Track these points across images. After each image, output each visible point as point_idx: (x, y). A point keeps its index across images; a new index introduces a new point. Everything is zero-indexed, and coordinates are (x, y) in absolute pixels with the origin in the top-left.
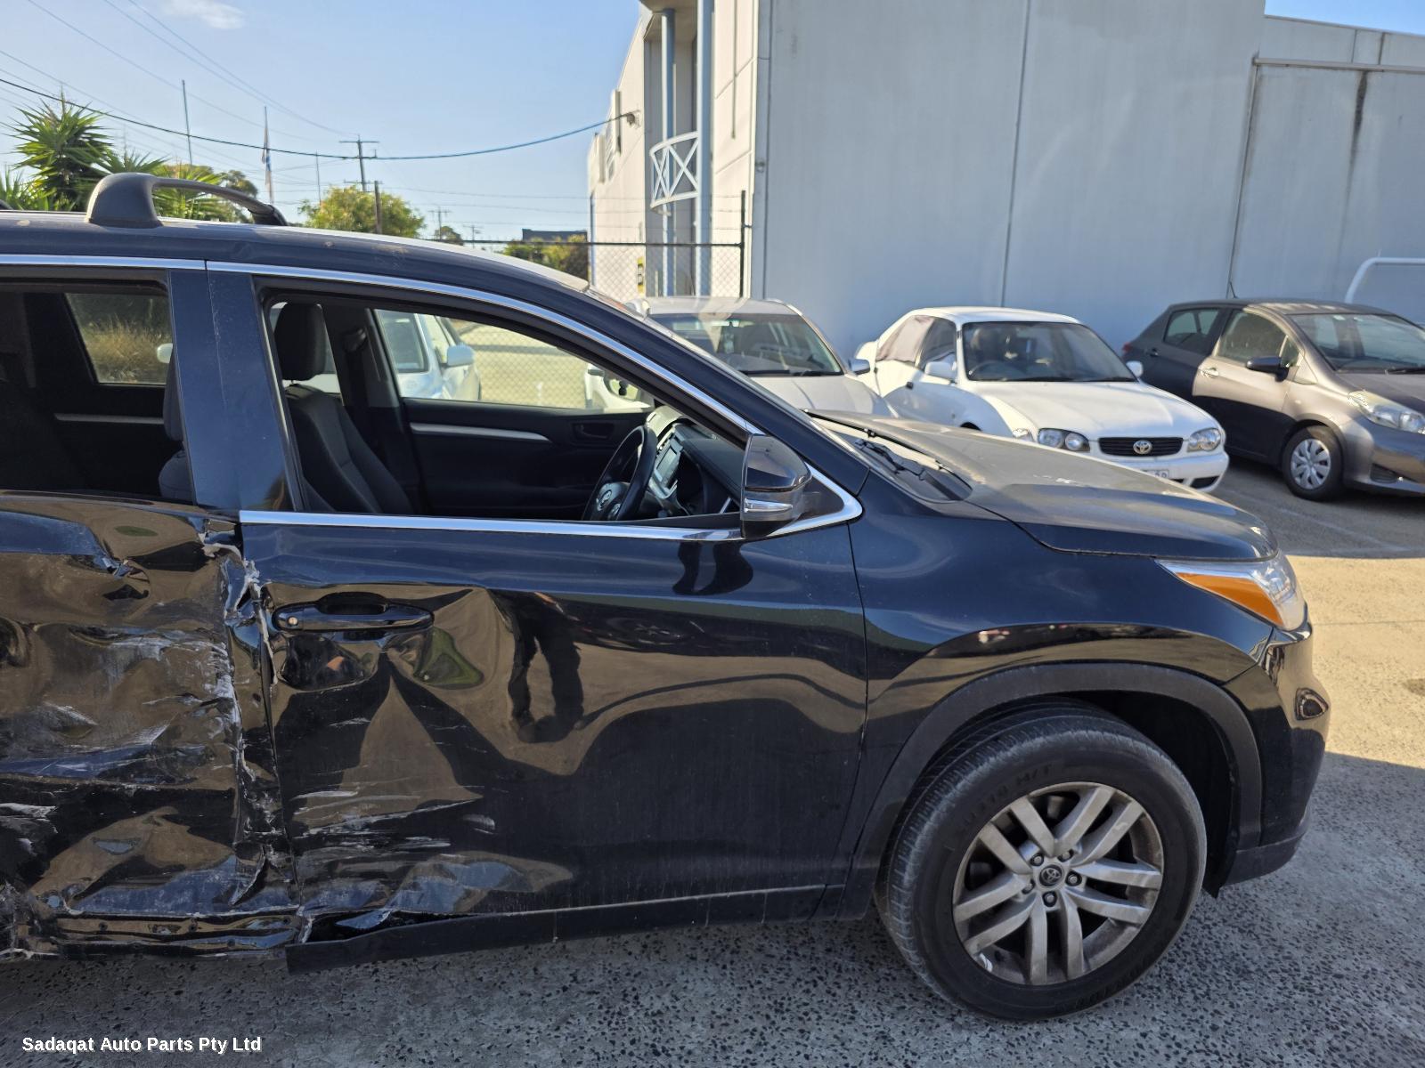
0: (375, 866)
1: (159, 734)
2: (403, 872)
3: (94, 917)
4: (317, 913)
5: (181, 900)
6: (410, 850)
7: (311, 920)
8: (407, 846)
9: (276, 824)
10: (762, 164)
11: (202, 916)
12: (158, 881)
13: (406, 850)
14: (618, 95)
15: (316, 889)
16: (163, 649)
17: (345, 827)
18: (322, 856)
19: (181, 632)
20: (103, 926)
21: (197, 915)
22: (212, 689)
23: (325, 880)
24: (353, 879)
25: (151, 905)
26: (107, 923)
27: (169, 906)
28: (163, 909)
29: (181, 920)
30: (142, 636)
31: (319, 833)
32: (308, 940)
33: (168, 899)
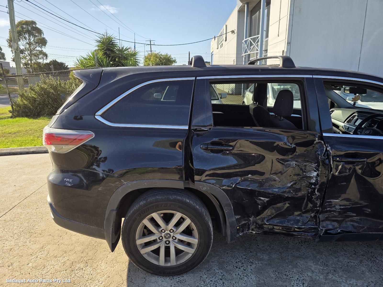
0: (337, 219)
1: (292, 184)
2: (343, 221)
3: (271, 225)
4: (325, 228)
5: (292, 223)
6: (346, 216)
7: (324, 230)
8: (346, 214)
9: (319, 207)
10: (289, 43)
11: (297, 227)
12: (285, 218)
13: (345, 215)
14: (226, 26)
15: (323, 223)
16: (296, 164)
17: (335, 209)
18: (325, 215)
19: (300, 161)
20: (273, 227)
21: (296, 226)
22: (305, 174)
23: (325, 221)
24: (331, 221)
25: (285, 223)
26: (274, 227)
27: (289, 224)
28: (288, 224)
29: (292, 227)
30: (292, 161)
31: (329, 209)
32: (323, 235)
33: (288, 222)
